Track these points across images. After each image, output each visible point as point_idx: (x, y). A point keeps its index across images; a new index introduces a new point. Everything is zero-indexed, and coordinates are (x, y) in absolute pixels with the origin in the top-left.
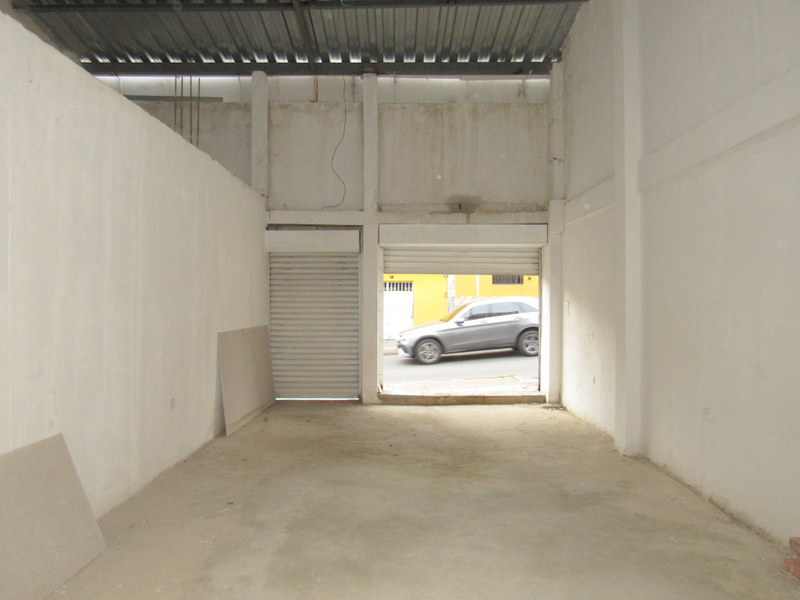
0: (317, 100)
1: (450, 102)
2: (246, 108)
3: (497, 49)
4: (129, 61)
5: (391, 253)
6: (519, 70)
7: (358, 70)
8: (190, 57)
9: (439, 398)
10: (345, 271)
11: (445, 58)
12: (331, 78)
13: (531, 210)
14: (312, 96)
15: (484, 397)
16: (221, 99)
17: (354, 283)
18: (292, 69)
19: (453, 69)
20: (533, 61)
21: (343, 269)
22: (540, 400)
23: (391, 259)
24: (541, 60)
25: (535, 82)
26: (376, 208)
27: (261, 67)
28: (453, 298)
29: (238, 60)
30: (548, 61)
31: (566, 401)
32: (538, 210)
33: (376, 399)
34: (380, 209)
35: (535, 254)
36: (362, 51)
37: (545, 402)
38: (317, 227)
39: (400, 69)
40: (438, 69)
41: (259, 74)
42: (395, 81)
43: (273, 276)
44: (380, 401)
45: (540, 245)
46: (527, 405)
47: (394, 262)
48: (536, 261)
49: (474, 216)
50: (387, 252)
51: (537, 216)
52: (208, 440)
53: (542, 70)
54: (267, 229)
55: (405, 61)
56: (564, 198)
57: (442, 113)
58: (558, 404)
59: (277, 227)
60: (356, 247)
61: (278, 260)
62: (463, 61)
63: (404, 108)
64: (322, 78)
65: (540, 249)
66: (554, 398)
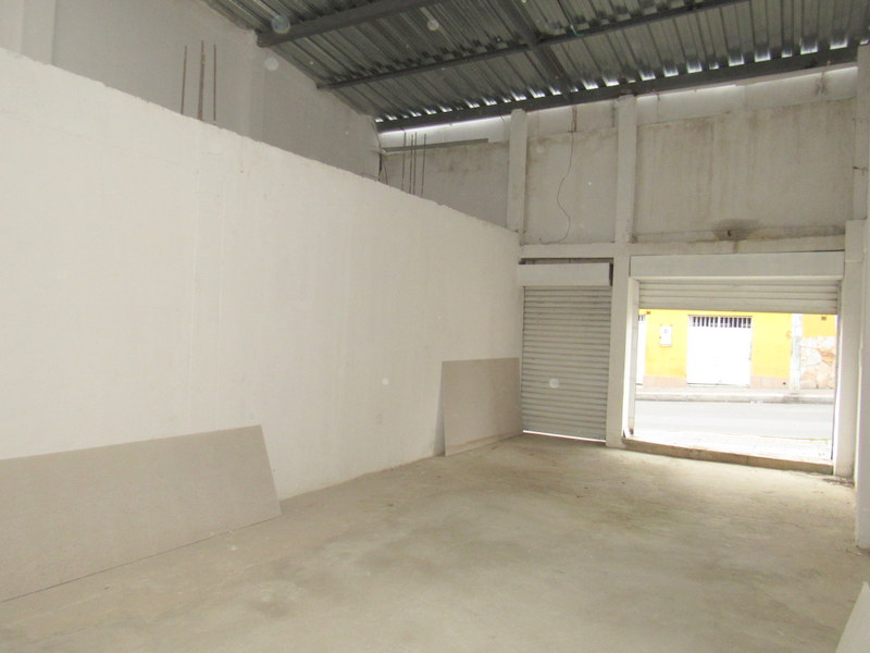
0: (575, 130)
1: (727, 110)
2: (506, 145)
3: (776, 41)
4: (411, 116)
5: (650, 286)
6: (811, 63)
8: (458, 105)
9: (691, 450)
10: (598, 306)
11: (713, 65)
12: (590, 105)
13: (825, 234)
14: (570, 126)
15: (748, 457)
16: (486, 140)
17: (606, 318)
18: (550, 102)
20: (833, 47)
21: (595, 303)
22: (825, 470)
23: (646, 293)
24: (845, 45)
26: (627, 238)
27: (520, 104)
28: (798, 339)
29: (500, 101)
30: (854, 45)
32: (834, 234)
33: (620, 444)
34: (634, 239)
35: (833, 288)
36: (618, 73)
37: (832, 474)
38: (570, 260)
39: (662, 85)
40: (708, 78)
41: (518, 112)
42: (659, 99)
43: (527, 310)
44: (624, 446)
45: (839, 277)
46: (804, 474)
47: (651, 296)
48: (834, 296)
49: (743, 243)
50: (642, 286)
51: (830, 242)
53: (846, 57)
54: (520, 263)
55: (667, 75)
57: (712, 127)
58: (847, 479)
59: (534, 261)
60: (606, 281)
61: (532, 293)
62: (737, 64)
63: (667, 127)
64: (581, 106)
65: (840, 281)
66: (845, 471)
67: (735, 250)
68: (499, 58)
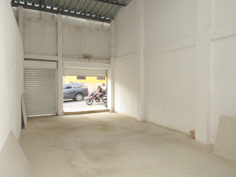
0: (40, 19)
1: (83, 26)
3: (98, 14)
5: (66, 69)
6: (102, 20)
9: (82, 112)
10: (51, 75)
11: (83, 13)
12: (46, 13)
13: (105, 59)
14: (39, 17)
15: (94, 111)
17: (54, 78)
18: (33, 7)
19: (84, 17)
20: (106, 18)
21: (50, 74)
22: (108, 111)
23: (65, 71)
24: (108, 19)
25: (106, 24)
26: (62, 56)
27: (22, 5)
30: (110, 19)
31: (115, 110)
32: (108, 59)
33: (63, 114)
35: (106, 71)
36: (58, 7)
37: (110, 111)
38: (41, 60)
39: (69, 14)
40: (80, 16)
41: (21, 7)
42: (66, 17)
44: (64, 114)
45: (107, 69)
48: (106, 73)
49: (91, 60)
50: (64, 69)
51: (107, 61)
53: (108, 21)
55: (71, 12)
56: (114, 57)
57: (81, 29)
58: (113, 111)
60: (56, 67)
61: (27, 70)
62: (88, 15)
63: (69, 26)
64: (42, 12)
65: (107, 70)
66: (112, 110)
67: (89, 61)
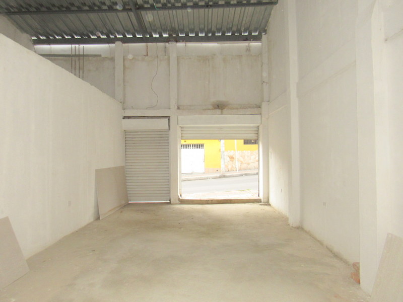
0: (147, 55)
1: (214, 55)
2: (112, 59)
3: (235, 29)
4: (55, 38)
5: (185, 129)
6: (246, 39)
7: (167, 40)
8: (84, 35)
9: (209, 200)
10: (162, 139)
11: (209, 33)
12: (154, 44)
13: (253, 108)
14: (145, 54)
16: (100, 56)
17: (167, 144)
18: (135, 40)
19: (214, 39)
20: (253, 34)
21: (161, 137)
22: (258, 201)
23: (184, 132)
24: (257, 34)
25: (255, 44)
26: (176, 107)
27: (119, 39)
28: (223, 152)
29: (108, 36)
30: (260, 34)
31: (271, 202)
32: (256, 108)
33: (178, 202)
34: (178, 108)
36: (169, 31)
37: (261, 202)
38: (148, 117)
39: (187, 39)
40: (206, 39)
41: (118, 43)
42: (186, 45)
43: (127, 142)
44: (179, 203)
45: (258, 125)
46: (252, 204)
47: (186, 134)
48: (256, 132)
49: (224, 111)
50: (183, 129)
51: (256, 110)
52: (90, 222)
53: (257, 38)
54: (124, 118)
55: (190, 35)
56: (268, 101)
57: (209, 60)
58: (267, 203)
59: (129, 117)
60: (167, 127)
61: (129, 133)
62: (218, 35)
63: (190, 58)
64: (150, 44)
66: (266, 200)
67: (222, 114)
68: (113, 13)
